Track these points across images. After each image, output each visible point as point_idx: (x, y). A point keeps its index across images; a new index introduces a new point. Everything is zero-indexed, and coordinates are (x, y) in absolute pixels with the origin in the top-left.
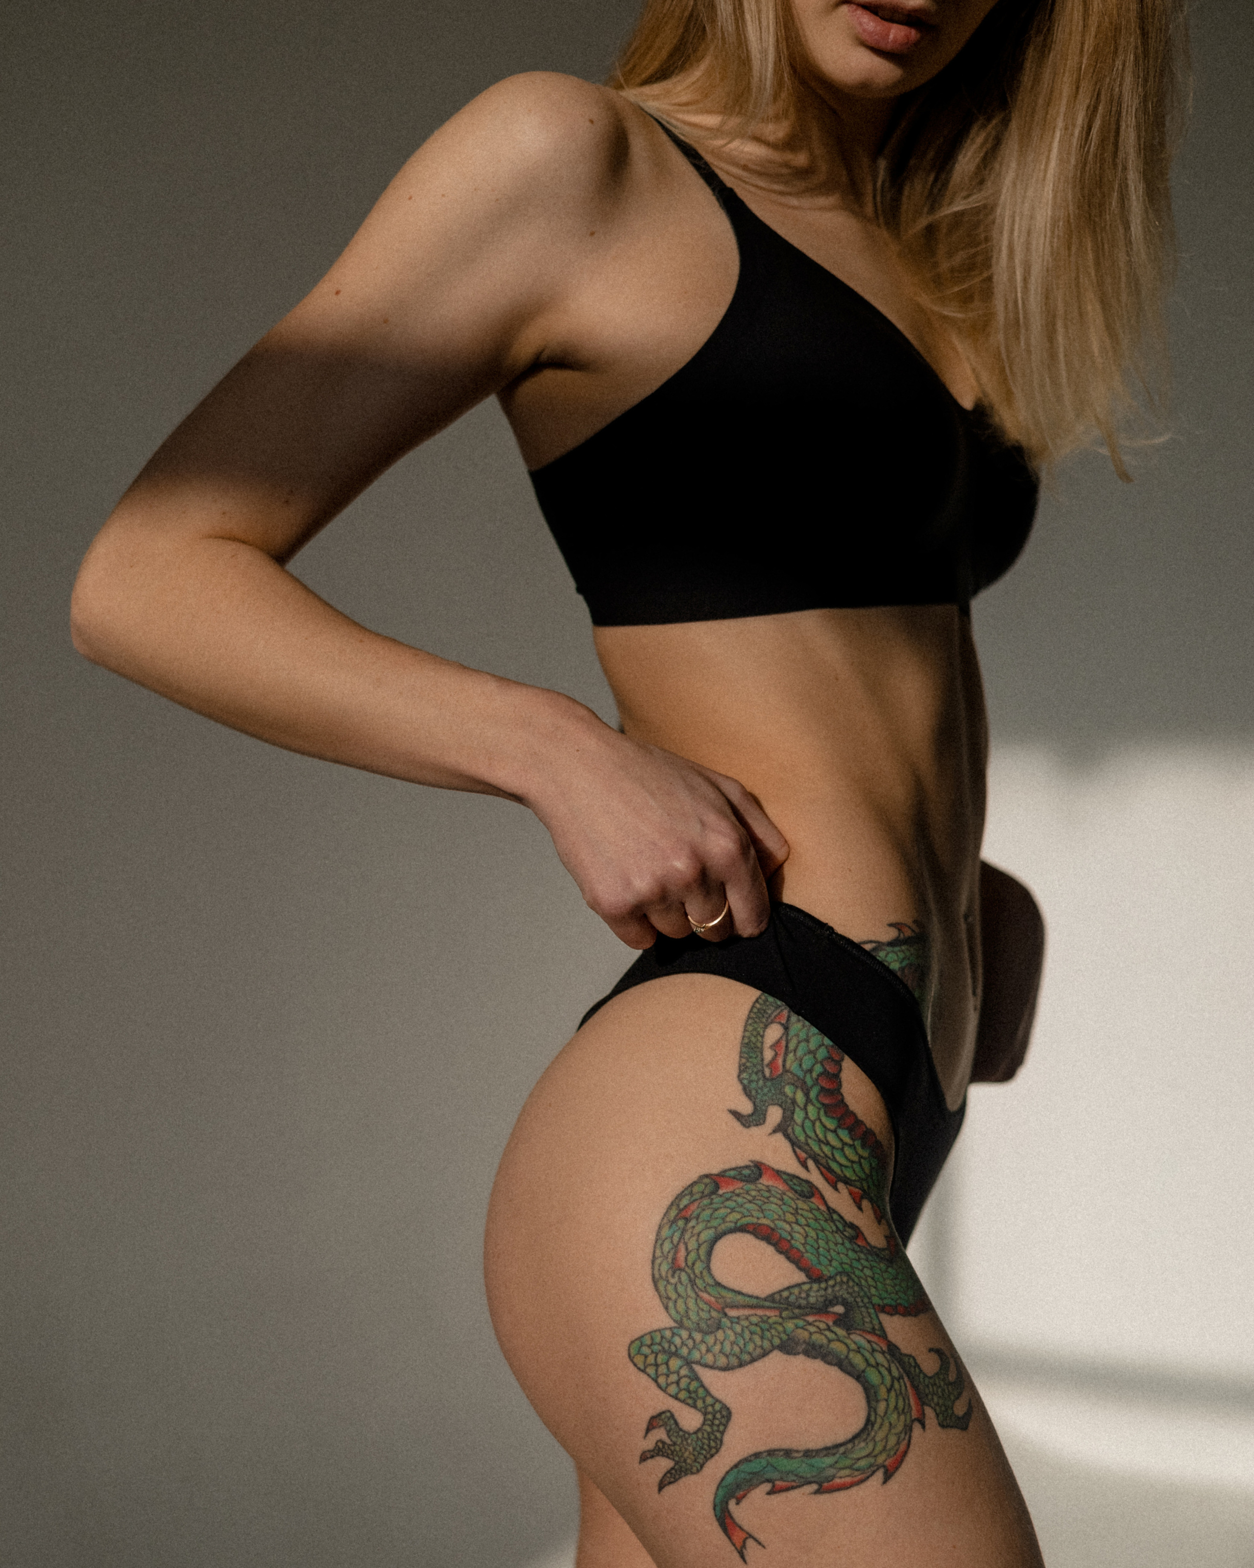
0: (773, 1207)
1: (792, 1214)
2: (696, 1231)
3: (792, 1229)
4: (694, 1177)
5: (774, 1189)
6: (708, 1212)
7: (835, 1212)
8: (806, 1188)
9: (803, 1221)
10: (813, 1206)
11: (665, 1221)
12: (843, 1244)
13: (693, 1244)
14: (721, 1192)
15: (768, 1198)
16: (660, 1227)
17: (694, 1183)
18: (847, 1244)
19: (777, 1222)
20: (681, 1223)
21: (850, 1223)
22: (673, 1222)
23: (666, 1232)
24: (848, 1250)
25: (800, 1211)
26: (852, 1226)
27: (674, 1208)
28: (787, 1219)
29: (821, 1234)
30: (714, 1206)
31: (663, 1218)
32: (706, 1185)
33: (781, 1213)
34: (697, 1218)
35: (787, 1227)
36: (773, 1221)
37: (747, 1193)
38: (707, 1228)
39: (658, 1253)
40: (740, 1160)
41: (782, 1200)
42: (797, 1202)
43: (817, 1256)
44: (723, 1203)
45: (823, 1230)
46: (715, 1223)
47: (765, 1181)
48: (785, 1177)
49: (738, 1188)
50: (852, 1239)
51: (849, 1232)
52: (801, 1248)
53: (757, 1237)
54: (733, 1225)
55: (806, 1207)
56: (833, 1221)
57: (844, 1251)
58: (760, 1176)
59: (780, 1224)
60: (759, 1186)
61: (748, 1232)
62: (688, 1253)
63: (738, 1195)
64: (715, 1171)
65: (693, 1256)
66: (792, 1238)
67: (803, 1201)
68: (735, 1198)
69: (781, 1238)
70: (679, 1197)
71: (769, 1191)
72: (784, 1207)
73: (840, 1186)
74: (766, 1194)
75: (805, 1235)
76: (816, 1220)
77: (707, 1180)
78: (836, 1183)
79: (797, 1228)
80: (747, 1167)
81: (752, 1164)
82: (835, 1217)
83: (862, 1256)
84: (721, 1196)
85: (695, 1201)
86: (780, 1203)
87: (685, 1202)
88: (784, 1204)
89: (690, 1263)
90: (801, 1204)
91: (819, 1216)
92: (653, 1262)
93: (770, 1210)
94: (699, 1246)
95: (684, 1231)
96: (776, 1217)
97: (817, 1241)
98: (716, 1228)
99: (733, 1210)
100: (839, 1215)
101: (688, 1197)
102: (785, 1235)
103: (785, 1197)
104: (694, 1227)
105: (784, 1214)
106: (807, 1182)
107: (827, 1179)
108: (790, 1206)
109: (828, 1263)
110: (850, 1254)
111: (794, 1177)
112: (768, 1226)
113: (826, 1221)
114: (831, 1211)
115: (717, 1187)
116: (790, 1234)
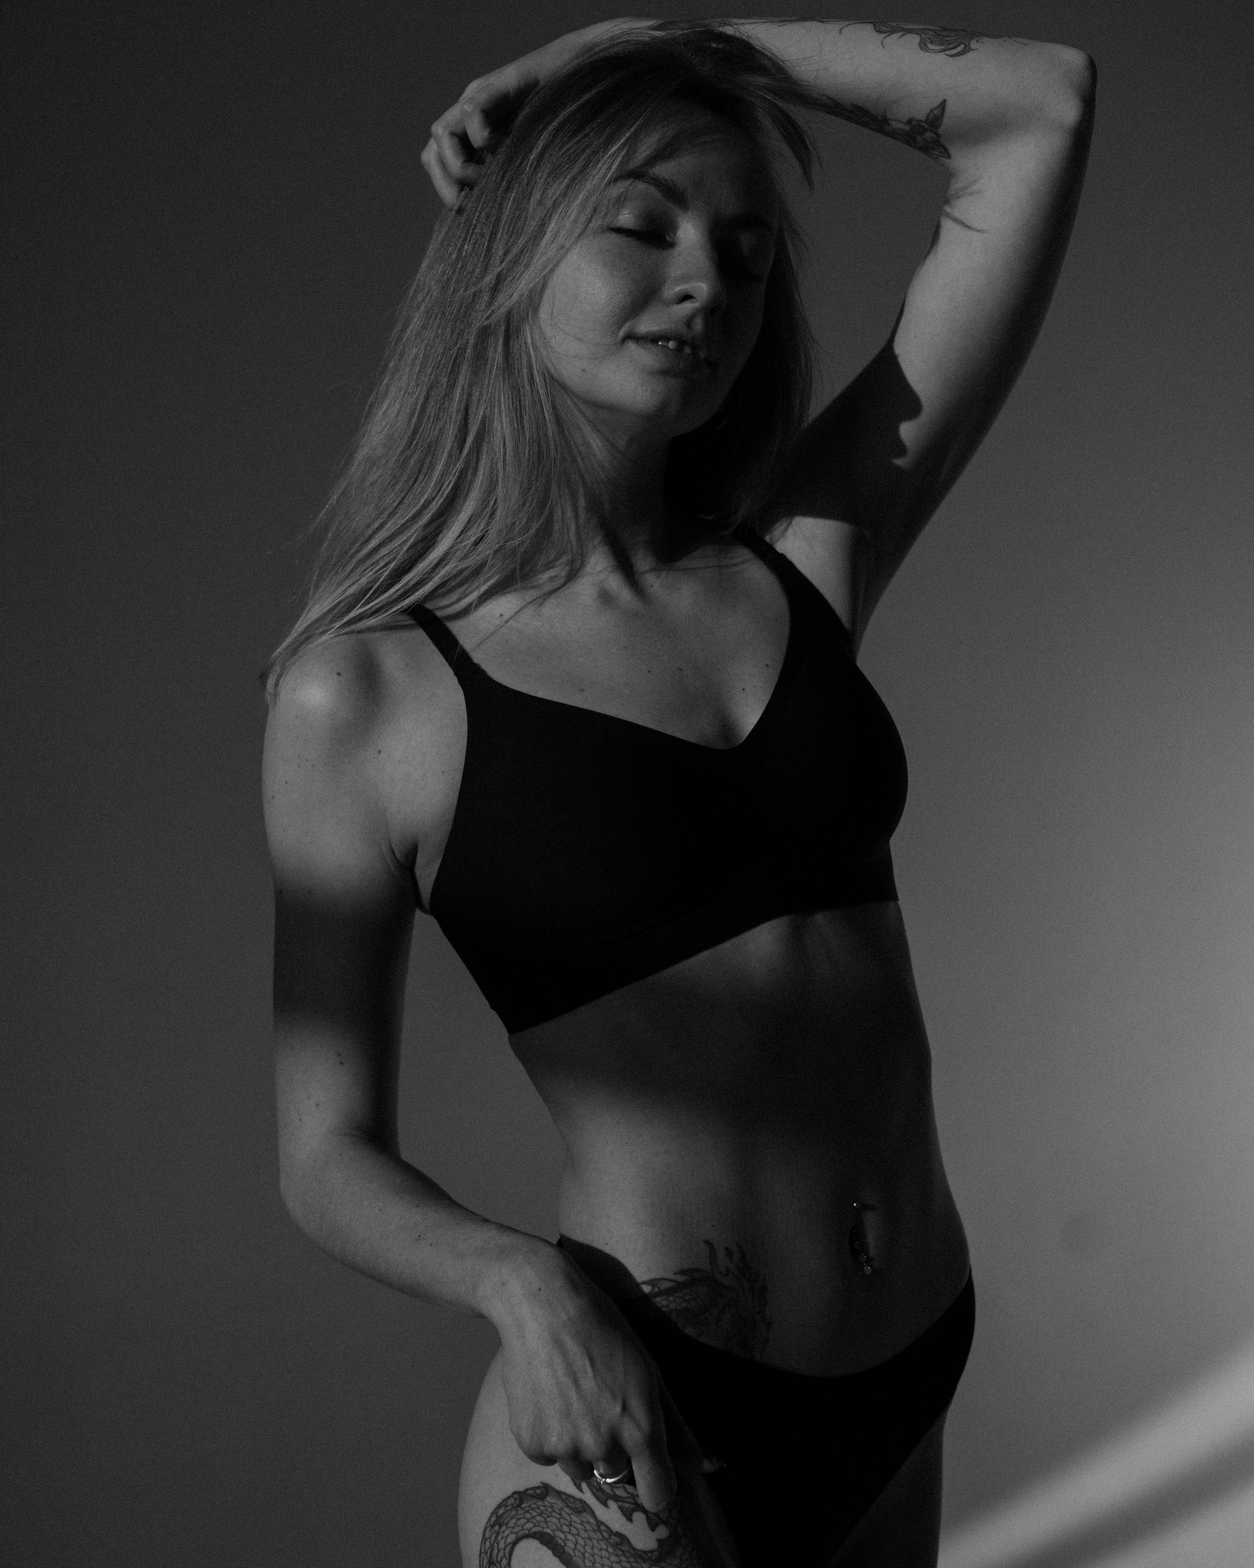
0: (554, 1520)
1: (567, 1526)
2: (505, 1534)
3: (566, 1537)
4: (510, 1493)
5: (556, 1506)
6: (514, 1521)
7: (602, 1523)
8: (578, 1505)
9: (574, 1531)
10: (584, 1519)
11: (488, 1525)
12: (607, 1550)
13: (502, 1545)
14: (523, 1506)
15: (551, 1513)
16: (485, 1529)
17: (509, 1497)
18: (611, 1550)
19: (556, 1532)
20: (497, 1528)
21: (617, 1532)
22: (493, 1526)
23: (487, 1535)
24: (610, 1554)
25: (573, 1524)
26: (619, 1535)
27: (494, 1515)
28: (563, 1530)
29: (588, 1542)
30: (518, 1517)
31: (487, 1523)
32: (516, 1499)
33: (559, 1525)
34: (507, 1524)
35: (563, 1537)
36: (553, 1531)
37: (538, 1508)
38: (512, 1533)
39: (483, 1550)
40: (536, 1483)
41: (560, 1514)
42: (572, 1516)
43: (583, 1559)
44: (523, 1514)
45: (590, 1538)
46: (517, 1529)
47: (549, 1499)
48: (564, 1497)
49: (533, 1504)
50: (616, 1546)
51: (615, 1539)
52: (571, 1552)
53: (542, 1543)
54: (527, 1532)
55: (578, 1521)
56: (601, 1532)
57: (607, 1555)
58: (547, 1495)
59: (559, 1534)
60: (546, 1503)
61: (536, 1538)
62: (499, 1551)
63: (533, 1509)
64: (522, 1490)
65: (501, 1554)
66: (565, 1545)
67: (576, 1515)
68: (531, 1511)
69: (557, 1544)
70: (499, 1507)
71: (552, 1507)
72: (562, 1520)
73: (611, 1503)
74: (550, 1510)
75: (575, 1542)
76: (586, 1531)
77: (516, 1496)
78: (606, 1501)
79: (570, 1537)
80: (539, 1488)
81: (541, 1485)
82: (602, 1528)
83: (623, 1559)
84: (523, 1509)
85: (507, 1511)
86: (558, 1516)
87: (501, 1511)
88: (562, 1518)
89: (499, 1559)
90: (574, 1518)
91: (588, 1527)
92: (480, 1556)
93: (552, 1522)
94: (506, 1546)
95: (498, 1533)
96: (555, 1527)
97: (584, 1547)
98: (517, 1533)
99: (528, 1521)
100: (607, 1527)
101: (503, 1508)
102: (560, 1542)
103: (562, 1512)
104: (504, 1532)
105: (561, 1526)
106: (581, 1501)
107: (598, 1498)
108: (566, 1520)
109: (592, 1564)
110: (613, 1558)
111: (569, 1496)
112: (549, 1534)
113: (594, 1531)
114: (599, 1523)
115: (522, 1502)
116: (564, 1541)
